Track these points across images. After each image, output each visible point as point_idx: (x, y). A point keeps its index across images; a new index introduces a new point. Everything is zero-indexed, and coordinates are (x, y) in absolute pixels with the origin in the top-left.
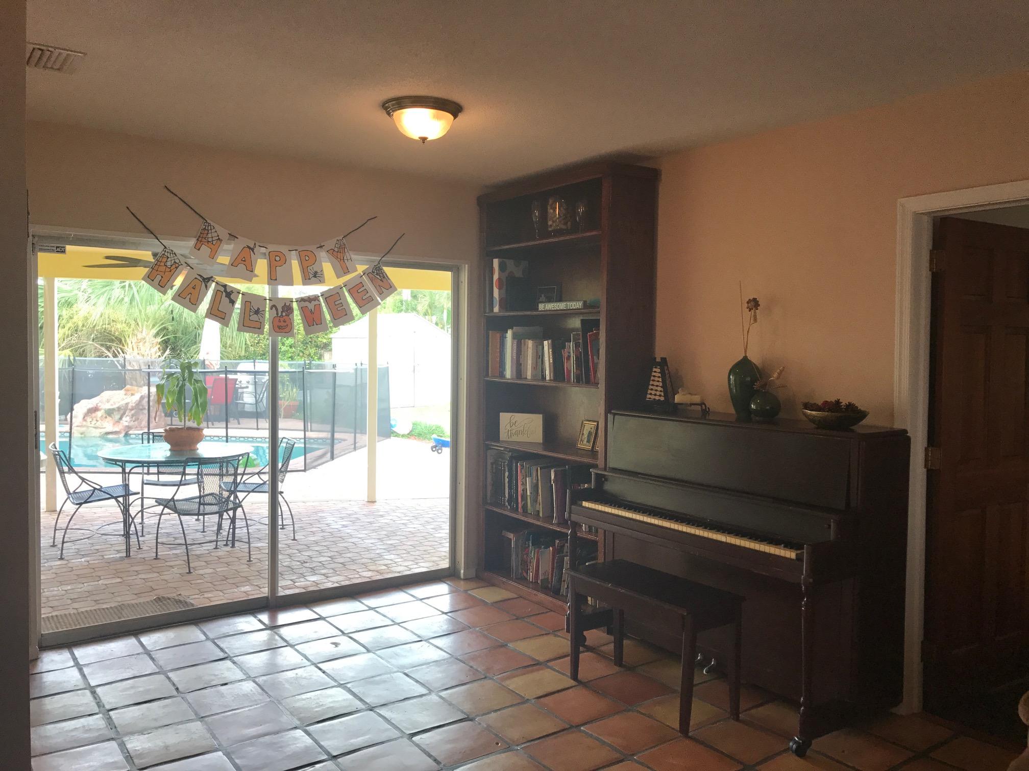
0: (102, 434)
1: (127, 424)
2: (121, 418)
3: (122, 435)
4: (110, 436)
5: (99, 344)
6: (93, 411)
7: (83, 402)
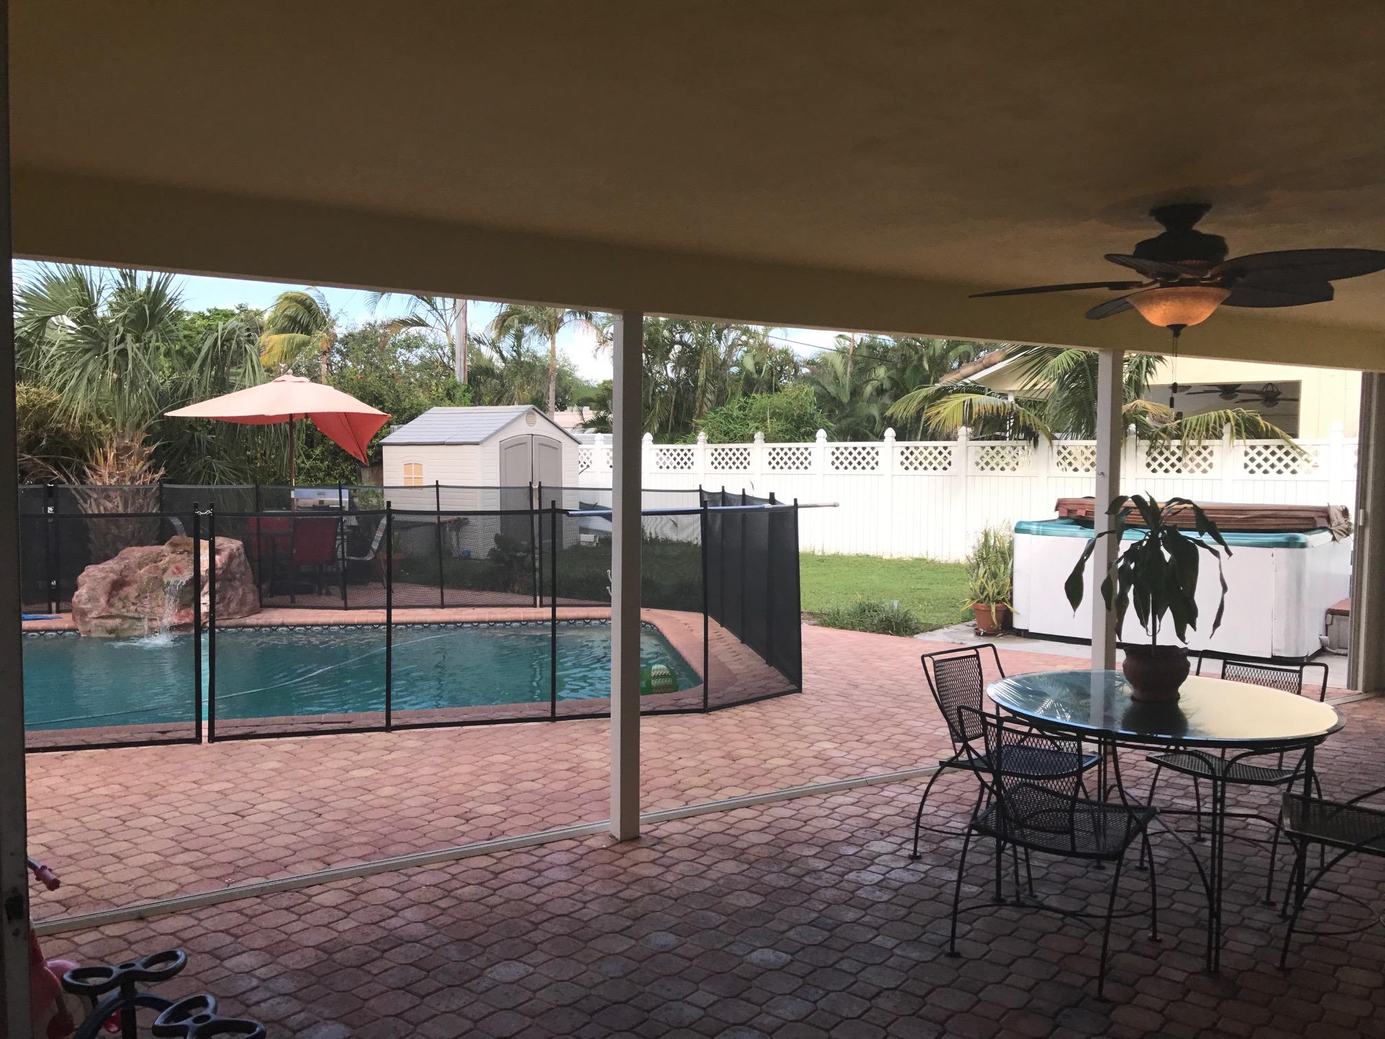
1: (204, 609)
5: (44, 460)
6: (118, 585)
7: (91, 570)
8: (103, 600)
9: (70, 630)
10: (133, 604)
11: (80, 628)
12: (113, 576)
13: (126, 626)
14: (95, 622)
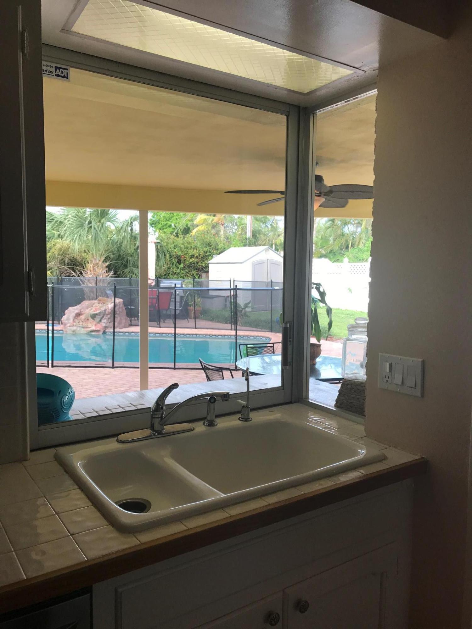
0: (88, 332)
1: (104, 325)
2: (100, 321)
3: (101, 333)
4: (93, 333)
5: (69, 268)
6: (78, 315)
7: (71, 309)
8: (71, 321)
9: (61, 330)
10: (82, 322)
11: (64, 330)
12: (77, 311)
13: (78, 329)
14: (69, 327)
